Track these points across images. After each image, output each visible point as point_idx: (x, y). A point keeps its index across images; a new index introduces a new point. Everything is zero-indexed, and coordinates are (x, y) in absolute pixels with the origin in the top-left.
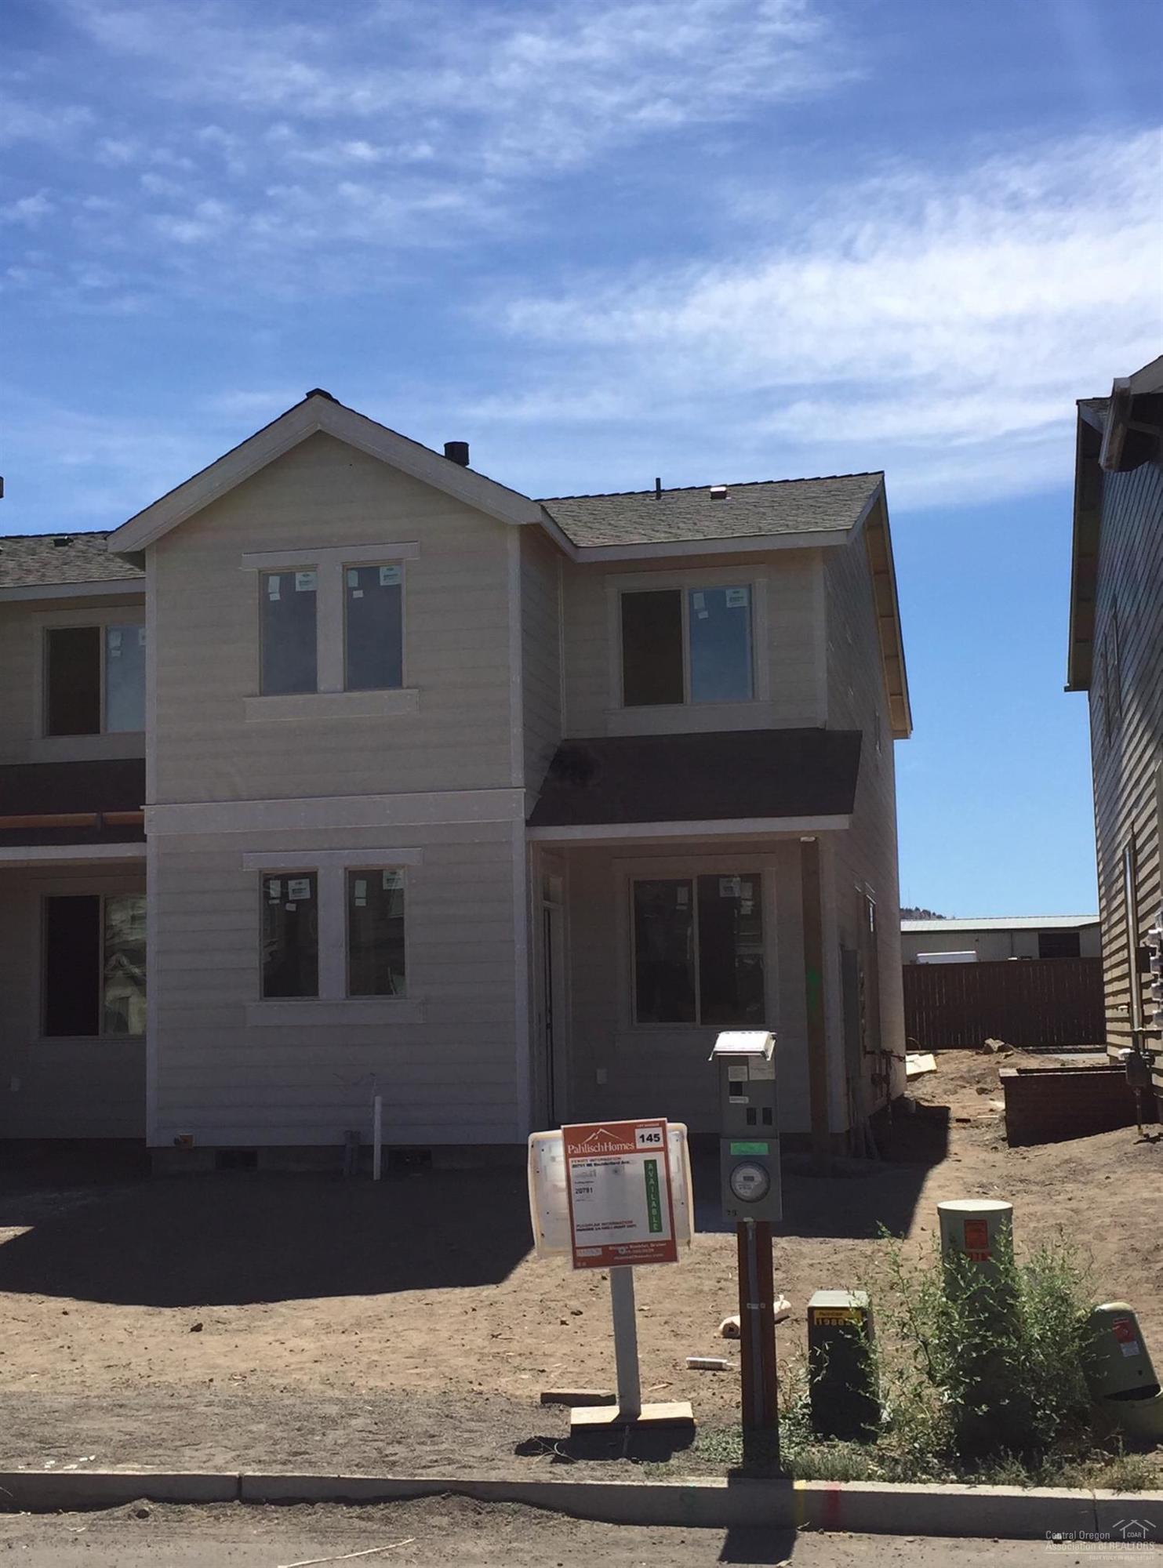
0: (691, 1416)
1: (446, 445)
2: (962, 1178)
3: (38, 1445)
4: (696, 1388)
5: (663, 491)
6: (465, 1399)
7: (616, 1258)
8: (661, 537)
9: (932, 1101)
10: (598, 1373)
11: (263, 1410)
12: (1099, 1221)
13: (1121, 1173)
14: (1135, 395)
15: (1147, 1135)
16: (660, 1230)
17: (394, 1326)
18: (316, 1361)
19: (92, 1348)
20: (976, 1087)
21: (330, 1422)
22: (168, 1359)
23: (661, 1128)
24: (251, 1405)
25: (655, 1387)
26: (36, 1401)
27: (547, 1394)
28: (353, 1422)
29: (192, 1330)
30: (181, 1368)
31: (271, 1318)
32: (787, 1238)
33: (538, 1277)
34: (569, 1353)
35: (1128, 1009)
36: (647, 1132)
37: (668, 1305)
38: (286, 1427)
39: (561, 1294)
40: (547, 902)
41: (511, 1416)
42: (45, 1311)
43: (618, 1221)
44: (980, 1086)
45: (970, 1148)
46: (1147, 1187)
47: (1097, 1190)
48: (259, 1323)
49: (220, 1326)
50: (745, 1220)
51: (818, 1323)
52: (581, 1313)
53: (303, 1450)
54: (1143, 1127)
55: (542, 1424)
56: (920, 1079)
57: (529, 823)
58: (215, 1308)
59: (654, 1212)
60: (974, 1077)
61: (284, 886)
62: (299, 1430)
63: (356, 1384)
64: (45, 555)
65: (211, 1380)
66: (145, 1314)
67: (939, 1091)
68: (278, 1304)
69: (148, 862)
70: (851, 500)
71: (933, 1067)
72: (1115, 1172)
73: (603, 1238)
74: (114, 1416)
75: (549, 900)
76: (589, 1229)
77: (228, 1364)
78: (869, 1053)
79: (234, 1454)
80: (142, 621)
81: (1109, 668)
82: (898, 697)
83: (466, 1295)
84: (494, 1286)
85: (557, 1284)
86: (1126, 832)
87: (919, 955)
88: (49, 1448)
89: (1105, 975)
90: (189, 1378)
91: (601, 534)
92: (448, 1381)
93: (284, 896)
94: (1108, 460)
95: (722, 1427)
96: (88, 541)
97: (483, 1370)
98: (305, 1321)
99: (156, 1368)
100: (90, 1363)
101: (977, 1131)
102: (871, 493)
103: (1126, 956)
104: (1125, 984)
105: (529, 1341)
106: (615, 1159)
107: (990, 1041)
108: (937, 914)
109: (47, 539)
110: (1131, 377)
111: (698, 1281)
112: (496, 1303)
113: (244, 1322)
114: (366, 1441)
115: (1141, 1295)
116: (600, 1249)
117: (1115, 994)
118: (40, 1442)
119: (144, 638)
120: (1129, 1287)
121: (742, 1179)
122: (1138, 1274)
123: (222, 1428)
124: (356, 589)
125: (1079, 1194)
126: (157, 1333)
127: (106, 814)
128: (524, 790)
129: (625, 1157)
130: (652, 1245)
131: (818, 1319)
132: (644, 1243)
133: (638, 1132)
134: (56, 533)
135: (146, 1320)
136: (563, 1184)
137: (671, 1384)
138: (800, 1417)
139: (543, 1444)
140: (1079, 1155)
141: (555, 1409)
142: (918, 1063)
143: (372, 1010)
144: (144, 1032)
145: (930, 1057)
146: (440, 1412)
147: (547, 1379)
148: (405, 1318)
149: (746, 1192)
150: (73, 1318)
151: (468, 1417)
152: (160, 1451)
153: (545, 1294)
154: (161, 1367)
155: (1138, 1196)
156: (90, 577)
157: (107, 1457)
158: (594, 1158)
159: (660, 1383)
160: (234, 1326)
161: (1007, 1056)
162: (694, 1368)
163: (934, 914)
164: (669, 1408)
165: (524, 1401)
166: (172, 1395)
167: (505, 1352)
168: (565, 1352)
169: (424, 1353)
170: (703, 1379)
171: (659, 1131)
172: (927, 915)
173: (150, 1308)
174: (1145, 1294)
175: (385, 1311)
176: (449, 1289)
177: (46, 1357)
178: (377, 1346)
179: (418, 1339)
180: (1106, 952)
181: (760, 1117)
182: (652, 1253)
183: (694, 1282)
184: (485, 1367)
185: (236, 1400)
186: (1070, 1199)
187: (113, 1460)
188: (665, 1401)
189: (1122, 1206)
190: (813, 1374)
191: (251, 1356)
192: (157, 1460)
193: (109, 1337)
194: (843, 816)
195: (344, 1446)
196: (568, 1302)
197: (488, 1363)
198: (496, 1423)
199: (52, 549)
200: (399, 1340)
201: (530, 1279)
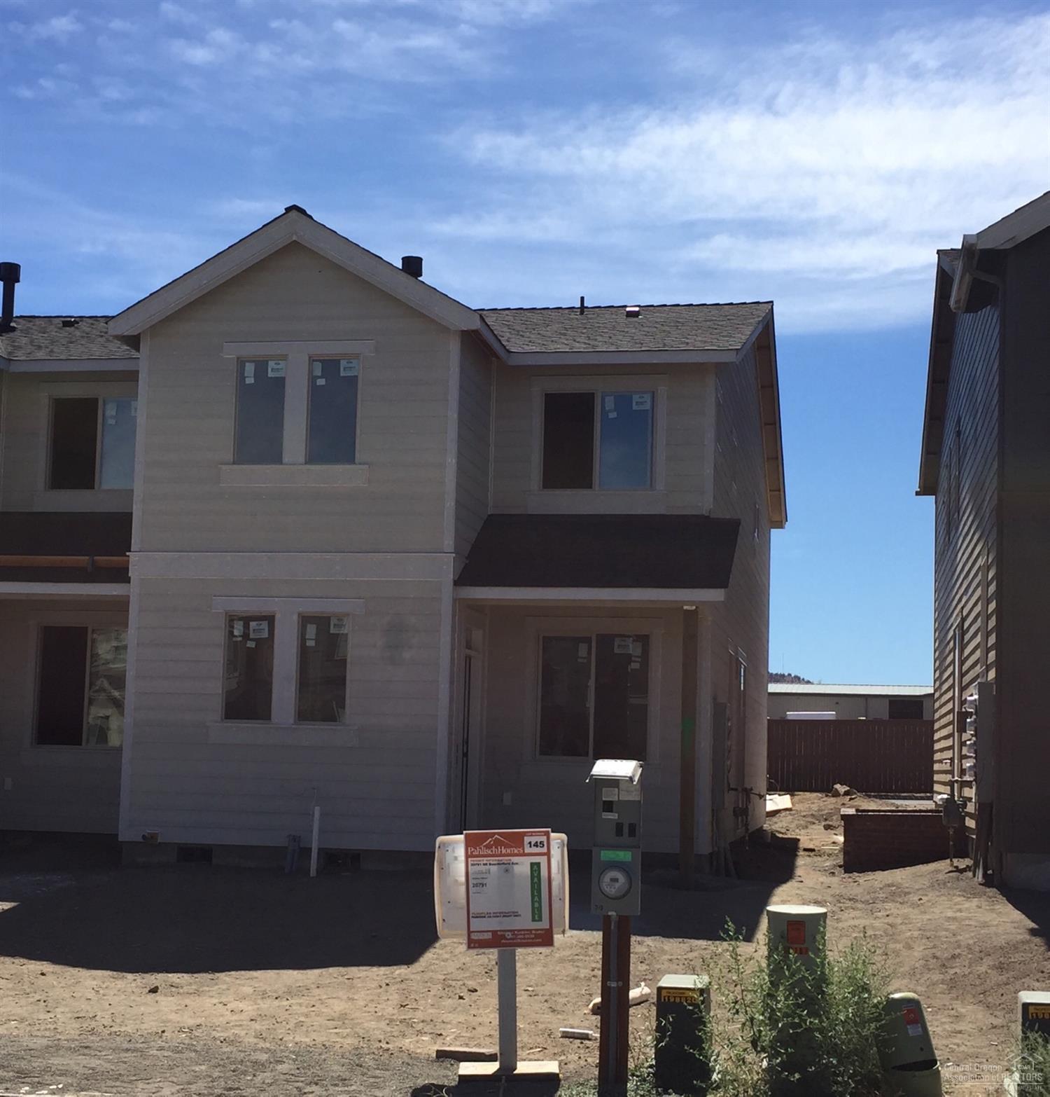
0: (557, 1071)
1: (403, 259)
2: (802, 896)
3: (16, 1075)
4: (565, 1053)
5: (587, 307)
6: (374, 1053)
7: (503, 941)
8: (579, 347)
9: (785, 834)
10: (486, 1038)
11: (206, 1054)
12: (909, 934)
13: (932, 895)
14: (981, 250)
15: (957, 867)
16: (540, 919)
17: (319, 995)
18: (252, 1020)
19: (64, 1003)
20: (823, 823)
21: (259, 1066)
22: (128, 1013)
23: (545, 837)
24: (196, 1051)
25: (532, 1051)
26: (15, 1041)
27: (441, 1051)
28: (279, 1067)
29: (150, 991)
30: (138, 1022)
31: (216, 984)
32: (653, 938)
33: (443, 961)
34: (463, 1021)
35: (951, 763)
36: (534, 840)
37: (550, 988)
38: (223, 1069)
39: (461, 975)
40: (469, 651)
41: (410, 1067)
42: (26, 971)
43: (507, 911)
44: (827, 822)
45: (812, 872)
46: (950, 908)
47: (911, 909)
48: (207, 989)
49: (174, 989)
50: (610, 913)
51: (665, 1000)
52: (476, 991)
53: (237, 1086)
54: (955, 860)
55: (435, 1074)
56: (778, 815)
57: (457, 583)
58: (170, 975)
59: (536, 905)
60: (823, 815)
61: (246, 626)
62: (234, 1071)
63: (284, 1039)
64: (54, 333)
65: (163, 1032)
66: (111, 977)
67: (793, 826)
68: (224, 974)
69: (131, 599)
70: (743, 324)
71: (789, 805)
72: (927, 895)
73: (494, 924)
74: (80, 1055)
75: (469, 649)
76: (482, 917)
77: (179, 1019)
78: (732, 789)
79: (178, 1087)
80: (135, 396)
81: (952, 477)
82: (778, 493)
83: (381, 973)
84: (406, 966)
85: (458, 967)
86: (957, 615)
87: (788, 713)
88: (25, 1078)
89: (935, 734)
90: (146, 1029)
91: (530, 342)
92: (362, 1039)
93: (246, 636)
94: (957, 302)
95: (581, 1080)
96: (92, 324)
97: (392, 1032)
98: (244, 988)
99: (118, 1021)
100: (62, 1015)
101: (819, 859)
102: (761, 319)
103: (951, 719)
104: (949, 743)
105: (430, 1011)
106: (507, 860)
107: (838, 786)
108: (806, 679)
109: (58, 320)
110: (978, 234)
111: (576, 969)
112: (407, 980)
113: (194, 987)
114: (288, 1082)
115: (937, 994)
116: (490, 934)
117: (942, 750)
118: (17, 1073)
119: (136, 409)
120: (927, 987)
121: (609, 880)
122: (936, 977)
123: (171, 1068)
124: (319, 377)
125: (895, 911)
126: (119, 993)
127: (95, 558)
128: (454, 555)
129: (515, 859)
130: (534, 932)
131: (665, 997)
132: (527, 930)
133: (527, 839)
134: (64, 315)
135: (111, 982)
136: (463, 879)
137: (545, 1049)
138: (646, 1075)
139: (433, 1088)
140: (900, 881)
141: (447, 1063)
142: (777, 802)
143: (316, 733)
144: (121, 746)
145: (788, 797)
146: (352, 1062)
147: (443, 1041)
148: (330, 989)
149: (612, 890)
150: (50, 979)
151: (376, 1067)
152: (118, 1083)
153: (447, 974)
154: (121, 1020)
155: (943, 915)
156: (92, 355)
157: (72, 1086)
158: (489, 858)
159: (536, 1047)
160: (186, 989)
161: (851, 799)
162: (566, 1037)
163: (803, 679)
164: (540, 1065)
165: (422, 1057)
166: (130, 1041)
167: (410, 1019)
168: (460, 1021)
169: (343, 1017)
170: (572, 1046)
171: (544, 839)
172: (797, 680)
173: (115, 973)
174: (940, 993)
175: (313, 983)
176: (368, 968)
177: (25, 1008)
178: (304, 1010)
179: (338, 1007)
180: (937, 716)
181: (626, 830)
182: (533, 939)
183: (573, 971)
184: (393, 1030)
185: (183, 1046)
186: (888, 916)
187: (77, 1089)
188: (538, 1060)
189: (929, 922)
190: (659, 1040)
191: (198, 1014)
192: (114, 1090)
193: (80, 994)
194: (719, 590)
195: (271, 1085)
196: (466, 982)
197: (396, 1027)
198: (397, 1072)
199: (60, 328)
200: (323, 1006)
201: (437, 962)
